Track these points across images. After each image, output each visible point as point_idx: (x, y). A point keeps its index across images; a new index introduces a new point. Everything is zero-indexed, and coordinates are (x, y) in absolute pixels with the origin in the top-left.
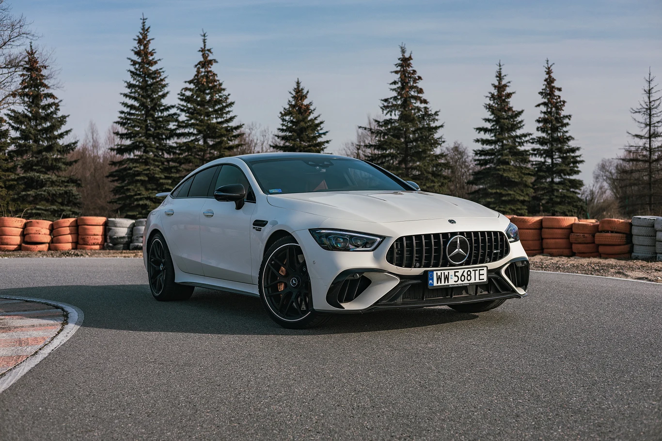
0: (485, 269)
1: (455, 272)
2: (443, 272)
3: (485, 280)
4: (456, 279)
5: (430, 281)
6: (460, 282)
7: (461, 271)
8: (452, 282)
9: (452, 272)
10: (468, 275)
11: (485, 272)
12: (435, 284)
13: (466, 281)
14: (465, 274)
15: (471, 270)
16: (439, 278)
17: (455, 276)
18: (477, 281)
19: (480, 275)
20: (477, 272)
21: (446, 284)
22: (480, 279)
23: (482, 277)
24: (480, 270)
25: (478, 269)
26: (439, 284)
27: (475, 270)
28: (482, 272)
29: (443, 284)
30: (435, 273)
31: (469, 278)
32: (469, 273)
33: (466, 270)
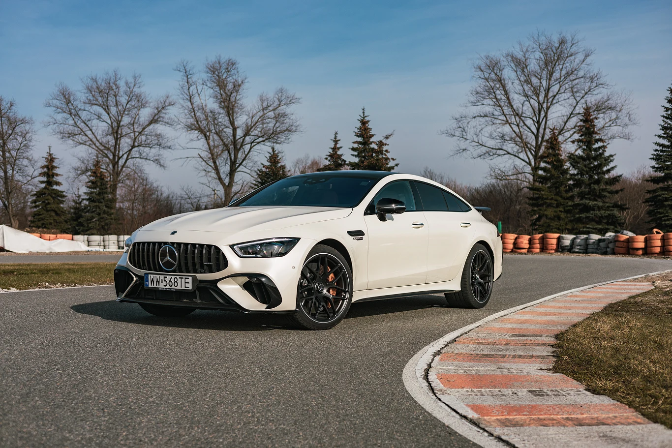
0: (190, 278)
1: (164, 277)
2: (155, 276)
3: (191, 288)
4: (165, 283)
5: (146, 283)
6: (168, 287)
7: (169, 277)
8: (162, 286)
9: (162, 277)
10: (175, 282)
11: (190, 280)
12: (150, 286)
13: (173, 287)
14: (172, 280)
15: (178, 277)
16: (152, 281)
17: (165, 281)
18: (183, 288)
19: (185, 283)
20: (183, 280)
21: (158, 286)
22: (186, 287)
23: (187, 285)
24: (185, 278)
25: (184, 277)
26: (152, 286)
27: (181, 278)
28: (186, 280)
29: (155, 286)
30: (149, 275)
31: (176, 284)
32: (176, 280)
33: (174, 277)
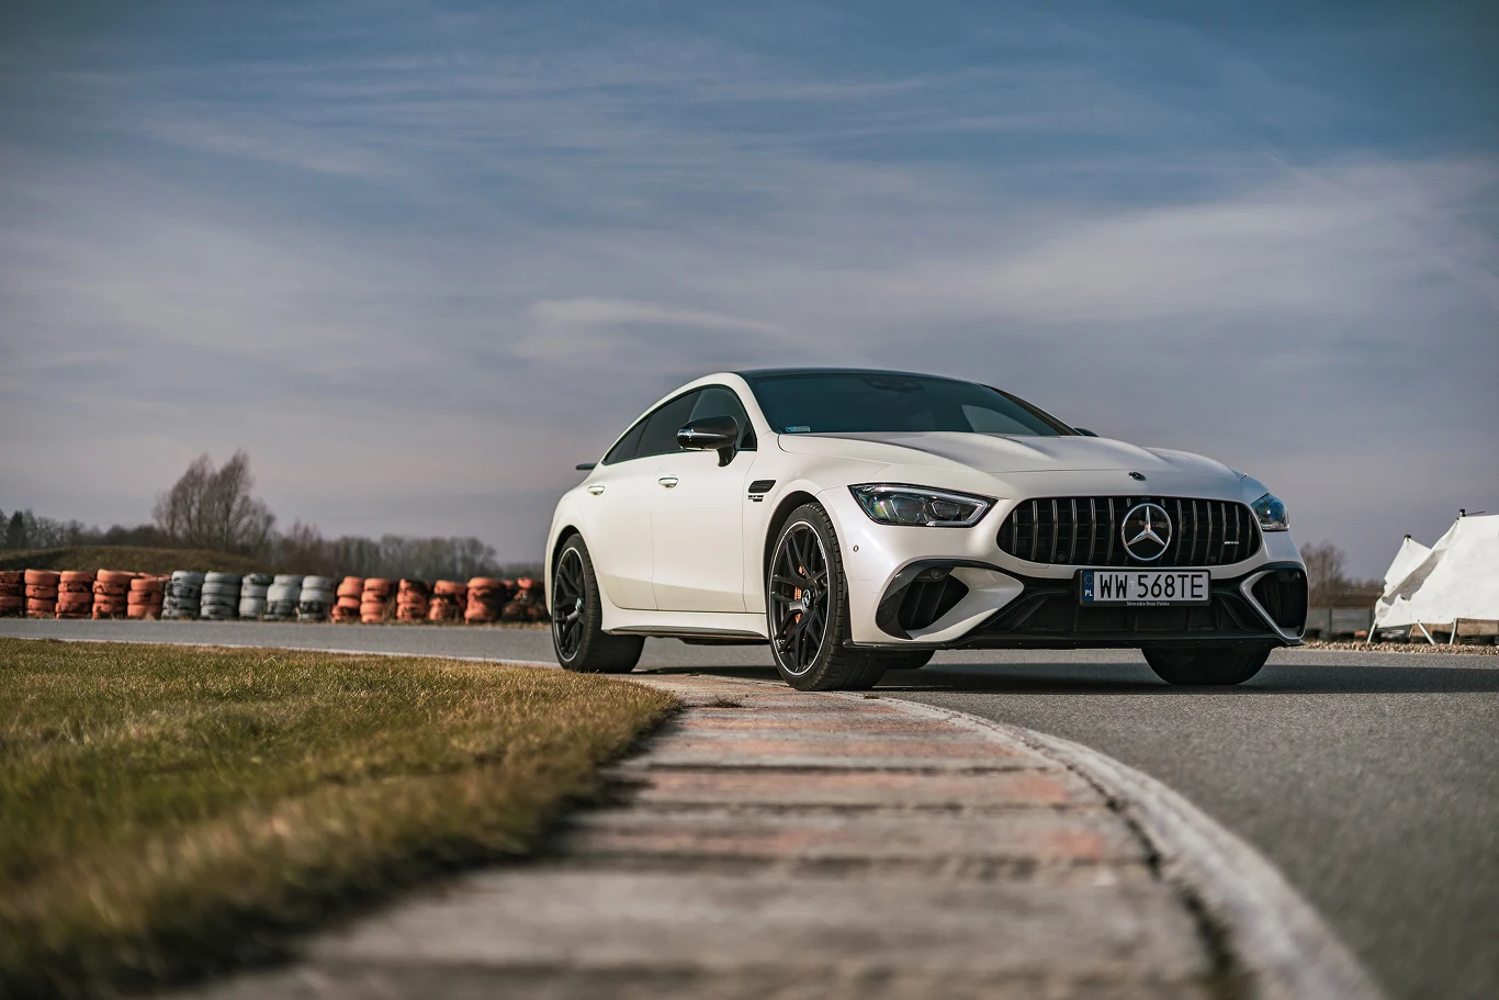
0: (1205, 575)
1: (1140, 577)
2: (1114, 574)
3: (1205, 597)
4: (1142, 590)
5: (1087, 592)
6: (1149, 597)
7: (1152, 576)
8: (1133, 593)
9: (1133, 577)
10: (1168, 585)
11: (1204, 581)
12: (1097, 597)
13: (1163, 597)
14: (1162, 582)
15: (1175, 574)
16: (1106, 587)
17: (1140, 584)
18: (1188, 597)
19: (1193, 586)
20: (1188, 581)
21: (1121, 598)
22: (1193, 596)
23: (1197, 591)
24: (1193, 576)
25: (1190, 574)
26: (1106, 598)
27: (1183, 577)
28: (1197, 581)
29: (1113, 598)
30: (1097, 574)
31: (1170, 591)
32: (1170, 581)
33: (1165, 574)
